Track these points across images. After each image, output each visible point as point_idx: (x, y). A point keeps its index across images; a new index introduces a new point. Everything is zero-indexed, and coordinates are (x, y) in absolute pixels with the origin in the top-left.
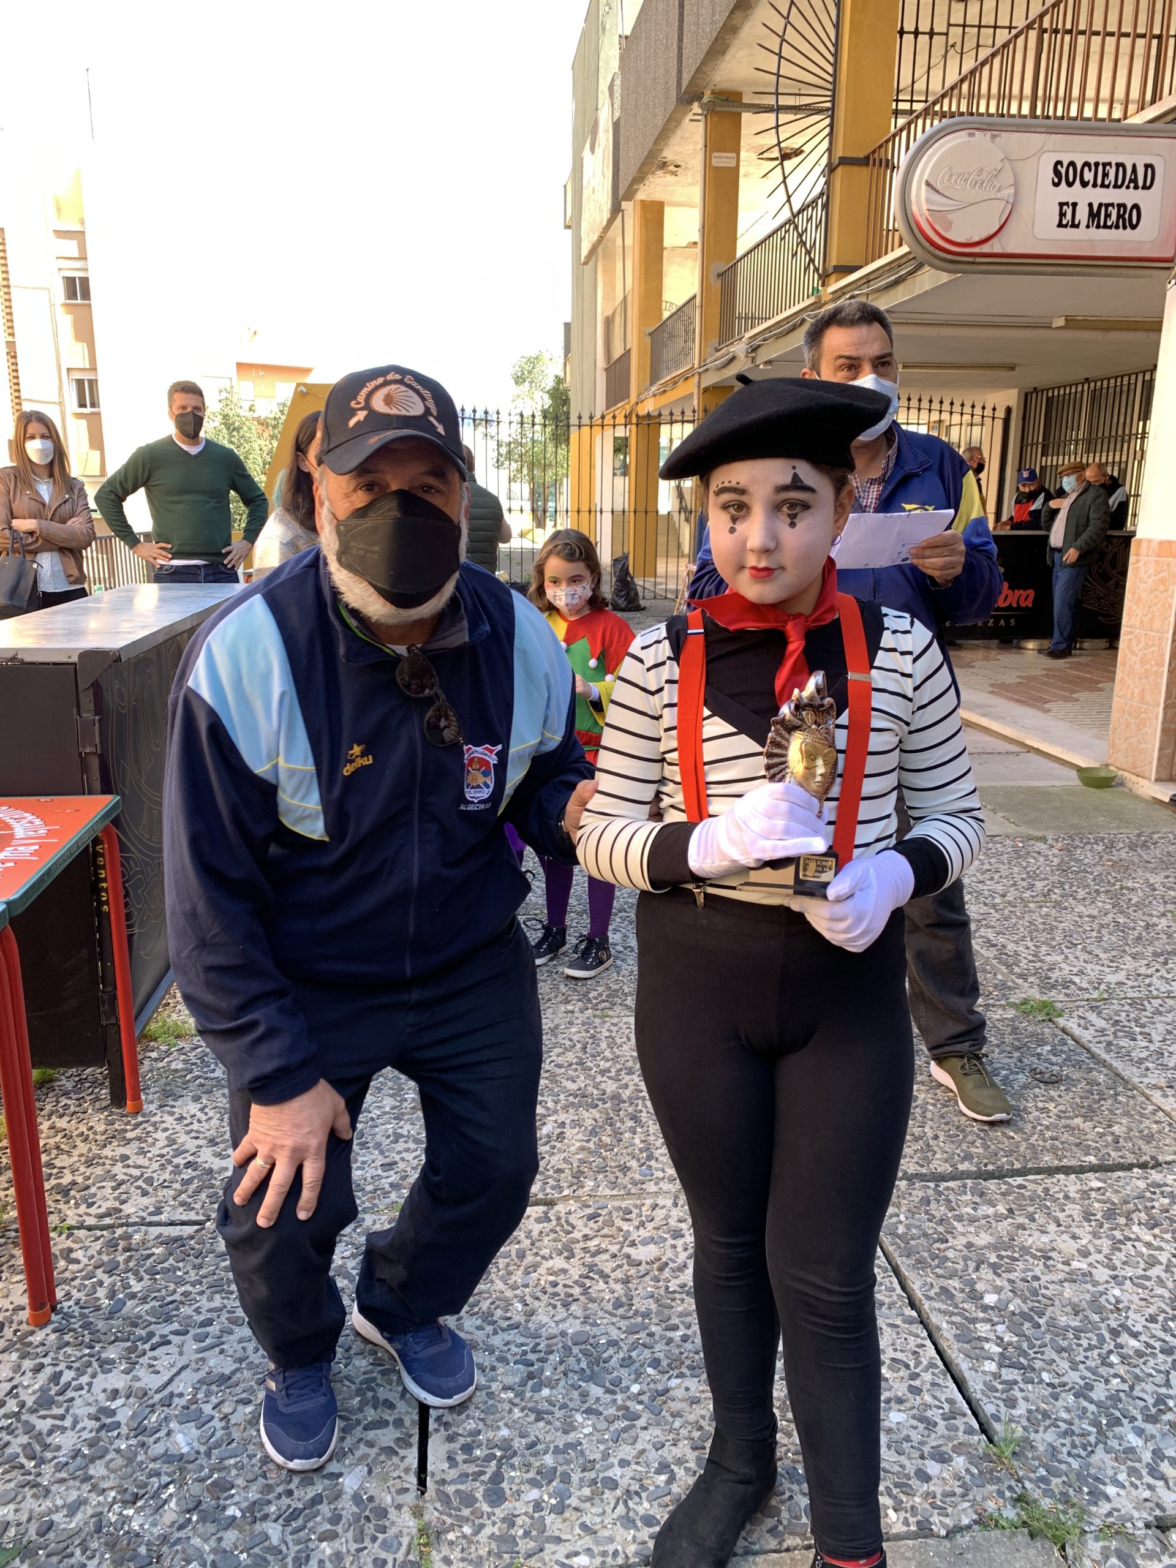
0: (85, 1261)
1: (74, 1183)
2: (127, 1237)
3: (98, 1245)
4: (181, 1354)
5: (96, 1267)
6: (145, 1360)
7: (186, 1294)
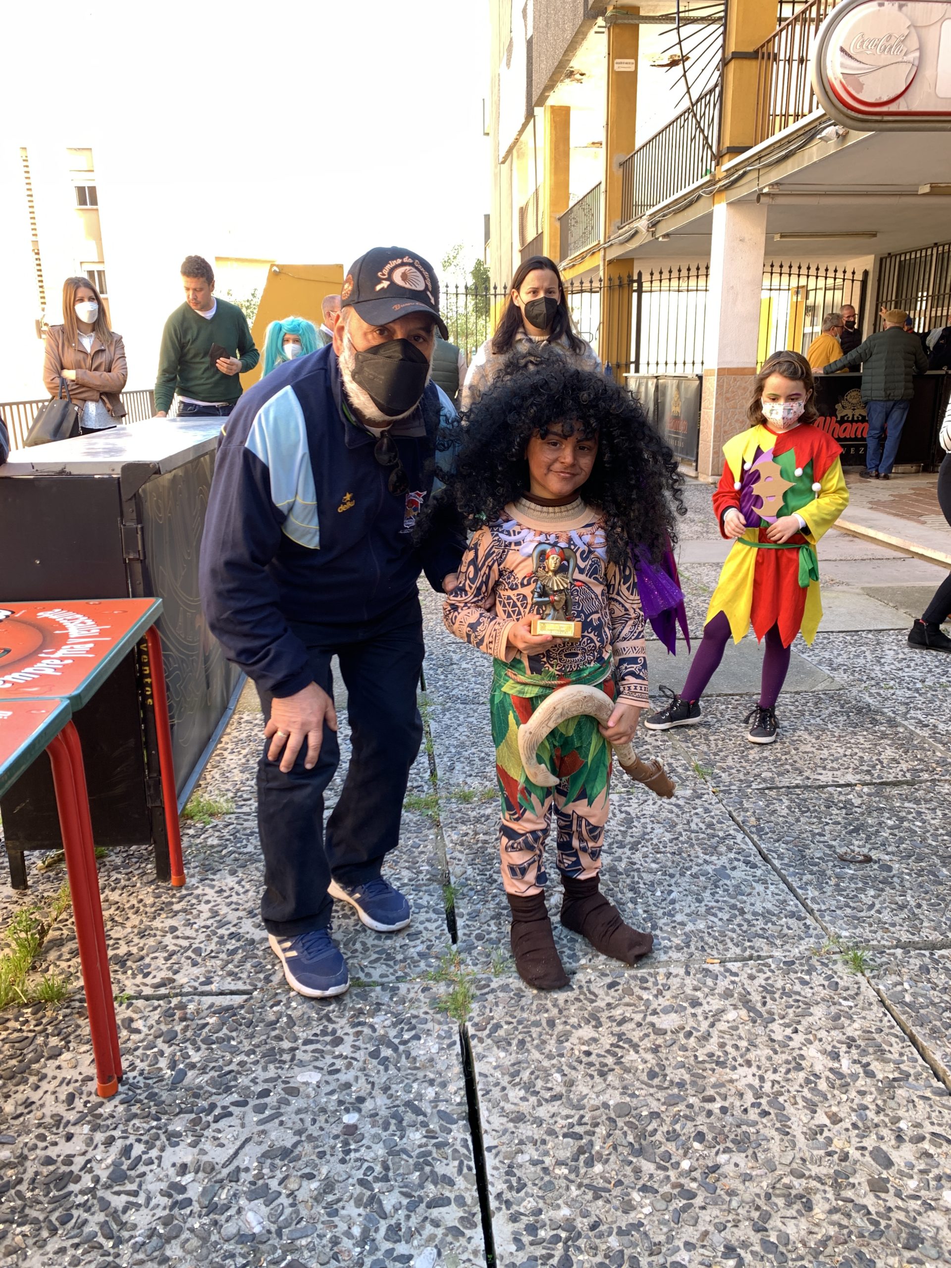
0: (145, 1030)
1: (129, 954)
2: (182, 1007)
3: (156, 1015)
4: (243, 1126)
5: (156, 1037)
6: (209, 1133)
7: (242, 1064)
